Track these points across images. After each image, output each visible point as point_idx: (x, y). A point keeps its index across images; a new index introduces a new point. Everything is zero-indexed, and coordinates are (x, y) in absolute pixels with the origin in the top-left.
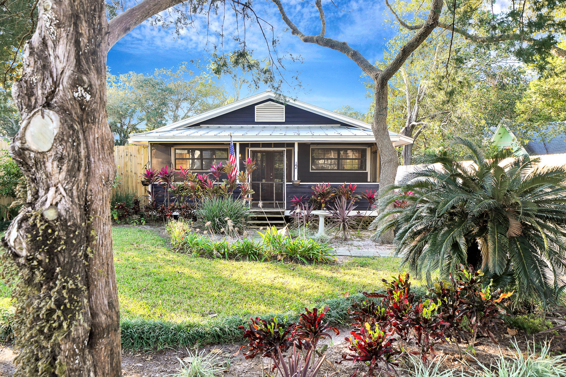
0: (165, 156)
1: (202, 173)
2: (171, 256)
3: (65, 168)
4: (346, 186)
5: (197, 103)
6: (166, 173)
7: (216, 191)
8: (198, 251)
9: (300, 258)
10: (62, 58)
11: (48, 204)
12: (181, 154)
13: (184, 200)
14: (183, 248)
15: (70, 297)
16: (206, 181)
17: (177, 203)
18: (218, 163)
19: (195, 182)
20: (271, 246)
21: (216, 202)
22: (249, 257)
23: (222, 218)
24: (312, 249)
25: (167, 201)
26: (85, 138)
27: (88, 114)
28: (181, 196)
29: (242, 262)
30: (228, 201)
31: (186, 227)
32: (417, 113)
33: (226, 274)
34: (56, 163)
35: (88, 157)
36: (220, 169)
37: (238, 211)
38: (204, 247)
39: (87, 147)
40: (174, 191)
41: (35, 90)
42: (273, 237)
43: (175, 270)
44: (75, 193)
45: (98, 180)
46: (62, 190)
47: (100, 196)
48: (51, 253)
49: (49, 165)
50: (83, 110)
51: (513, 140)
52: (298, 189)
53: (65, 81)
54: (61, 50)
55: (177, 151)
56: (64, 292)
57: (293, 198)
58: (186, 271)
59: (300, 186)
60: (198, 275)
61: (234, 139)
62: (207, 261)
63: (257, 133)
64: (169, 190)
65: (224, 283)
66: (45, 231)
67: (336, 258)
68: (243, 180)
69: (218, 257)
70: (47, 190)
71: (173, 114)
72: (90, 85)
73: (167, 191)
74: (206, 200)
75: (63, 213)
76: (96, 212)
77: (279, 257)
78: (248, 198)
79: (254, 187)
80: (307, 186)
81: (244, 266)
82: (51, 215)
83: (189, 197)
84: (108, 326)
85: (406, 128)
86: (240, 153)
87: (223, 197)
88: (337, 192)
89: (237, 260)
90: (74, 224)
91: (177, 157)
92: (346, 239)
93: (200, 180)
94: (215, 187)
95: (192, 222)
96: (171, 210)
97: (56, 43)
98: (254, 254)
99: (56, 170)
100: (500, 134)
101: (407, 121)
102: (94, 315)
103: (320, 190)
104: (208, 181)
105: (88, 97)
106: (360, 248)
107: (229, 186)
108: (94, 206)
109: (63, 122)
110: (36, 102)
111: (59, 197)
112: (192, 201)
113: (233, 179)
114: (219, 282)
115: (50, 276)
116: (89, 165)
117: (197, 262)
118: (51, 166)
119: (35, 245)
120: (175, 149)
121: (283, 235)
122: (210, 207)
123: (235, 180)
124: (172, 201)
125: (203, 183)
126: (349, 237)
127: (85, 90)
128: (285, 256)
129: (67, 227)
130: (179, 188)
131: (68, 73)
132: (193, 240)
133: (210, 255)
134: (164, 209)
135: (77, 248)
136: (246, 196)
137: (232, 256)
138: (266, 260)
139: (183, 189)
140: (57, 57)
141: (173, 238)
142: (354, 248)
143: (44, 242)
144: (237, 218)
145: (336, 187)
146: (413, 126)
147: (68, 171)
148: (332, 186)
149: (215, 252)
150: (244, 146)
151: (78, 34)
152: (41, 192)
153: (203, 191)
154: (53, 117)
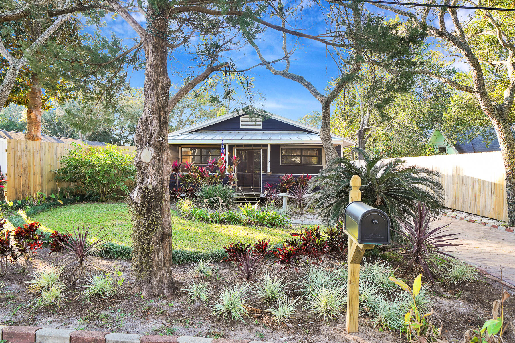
0: (175, 153)
1: (201, 166)
2: (182, 221)
3: (155, 169)
4: (304, 176)
5: (196, 110)
6: (176, 166)
7: (211, 179)
8: (199, 219)
9: (266, 224)
10: (154, 125)
11: (149, 183)
12: (185, 151)
13: (188, 185)
14: (189, 217)
15: (156, 220)
16: (204, 172)
17: (183, 188)
18: (212, 159)
19: (197, 172)
20: (247, 216)
21: (211, 187)
22: (233, 223)
23: (215, 198)
24: (275, 218)
25: (176, 186)
26: (162, 157)
27: (163, 147)
28: (186, 182)
29: (228, 225)
30: (220, 186)
31: (191, 203)
32: (369, 119)
33: (217, 231)
34: (152, 167)
35: (162, 164)
36: (214, 163)
37: (226, 193)
38: (203, 216)
39: (162, 161)
40: (182, 179)
41: (143, 138)
42: (249, 210)
43: (185, 228)
44: (158, 179)
45: (166, 173)
46: (154, 177)
47: (167, 180)
48: (149, 202)
49: (149, 167)
50: (161, 146)
51: (445, 141)
52: (270, 178)
53: (156, 135)
54: (154, 123)
55: (183, 150)
56: (154, 217)
57: (266, 184)
58: (193, 229)
59: (272, 176)
60: (200, 231)
61: (224, 142)
62: (205, 224)
63: (241, 138)
64: (178, 178)
65: (216, 236)
66: (148, 193)
67: (291, 225)
68: (231, 171)
69: (212, 222)
70: (148, 177)
71: (178, 118)
72: (164, 136)
73: (176, 179)
74: (204, 185)
75: (154, 186)
76: (165, 187)
77: (253, 223)
78: (234, 184)
79: (239, 176)
80: (277, 176)
81: (229, 227)
82: (150, 187)
83: (192, 183)
84: (168, 234)
85: (360, 131)
86: (229, 151)
87: (216, 184)
88: (298, 181)
89: (225, 224)
90: (158, 191)
91: (183, 154)
92: (302, 214)
93: (200, 171)
94: (211, 176)
95: (195, 200)
96: (179, 192)
97: (152, 120)
98: (236, 220)
99: (152, 170)
100: (435, 135)
101: (361, 126)
102: (163, 229)
103: (286, 179)
104: (206, 172)
105: (163, 140)
106: (311, 219)
107: (220, 175)
108: (164, 184)
109: (155, 151)
110: (143, 143)
111: (153, 180)
112: (194, 186)
113: (223, 170)
114: (212, 235)
115: (149, 211)
116: (163, 167)
117: (200, 224)
118: (150, 168)
119: (144, 198)
120: (182, 148)
121: (256, 209)
122: (207, 190)
123: (225, 171)
124: (180, 186)
125: (202, 173)
126: (304, 212)
127: (162, 138)
128: (257, 222)
129: (156, 192)
130: (185, 176)
131: (156, 132)
132: (196, 211)
133: (207, 221)
134: (175, 192)
135: (158, 200)
136: (232, 183)
137: (221, 222)
138: (244, 225)
139: (188, 177)
140: (152, 125)
141: (182, 210)
142: (306, 219)
143: (147, 198)
144: (226, 198)
145: (297, 176)
146: (365, 129)
147: (156, 170)
148: (294, 176)
149: (210, 219)
150: (231, 147)
151: (160, 116)
152: (146, 178)
153: (202, 179)
154: (152, 150)
